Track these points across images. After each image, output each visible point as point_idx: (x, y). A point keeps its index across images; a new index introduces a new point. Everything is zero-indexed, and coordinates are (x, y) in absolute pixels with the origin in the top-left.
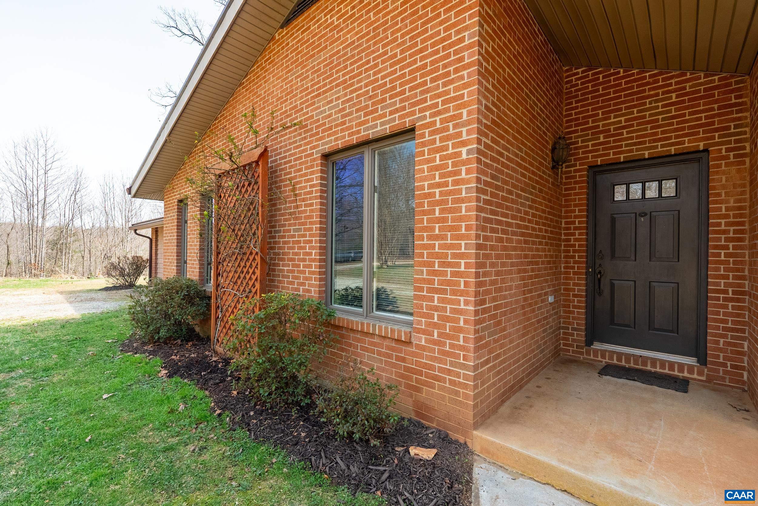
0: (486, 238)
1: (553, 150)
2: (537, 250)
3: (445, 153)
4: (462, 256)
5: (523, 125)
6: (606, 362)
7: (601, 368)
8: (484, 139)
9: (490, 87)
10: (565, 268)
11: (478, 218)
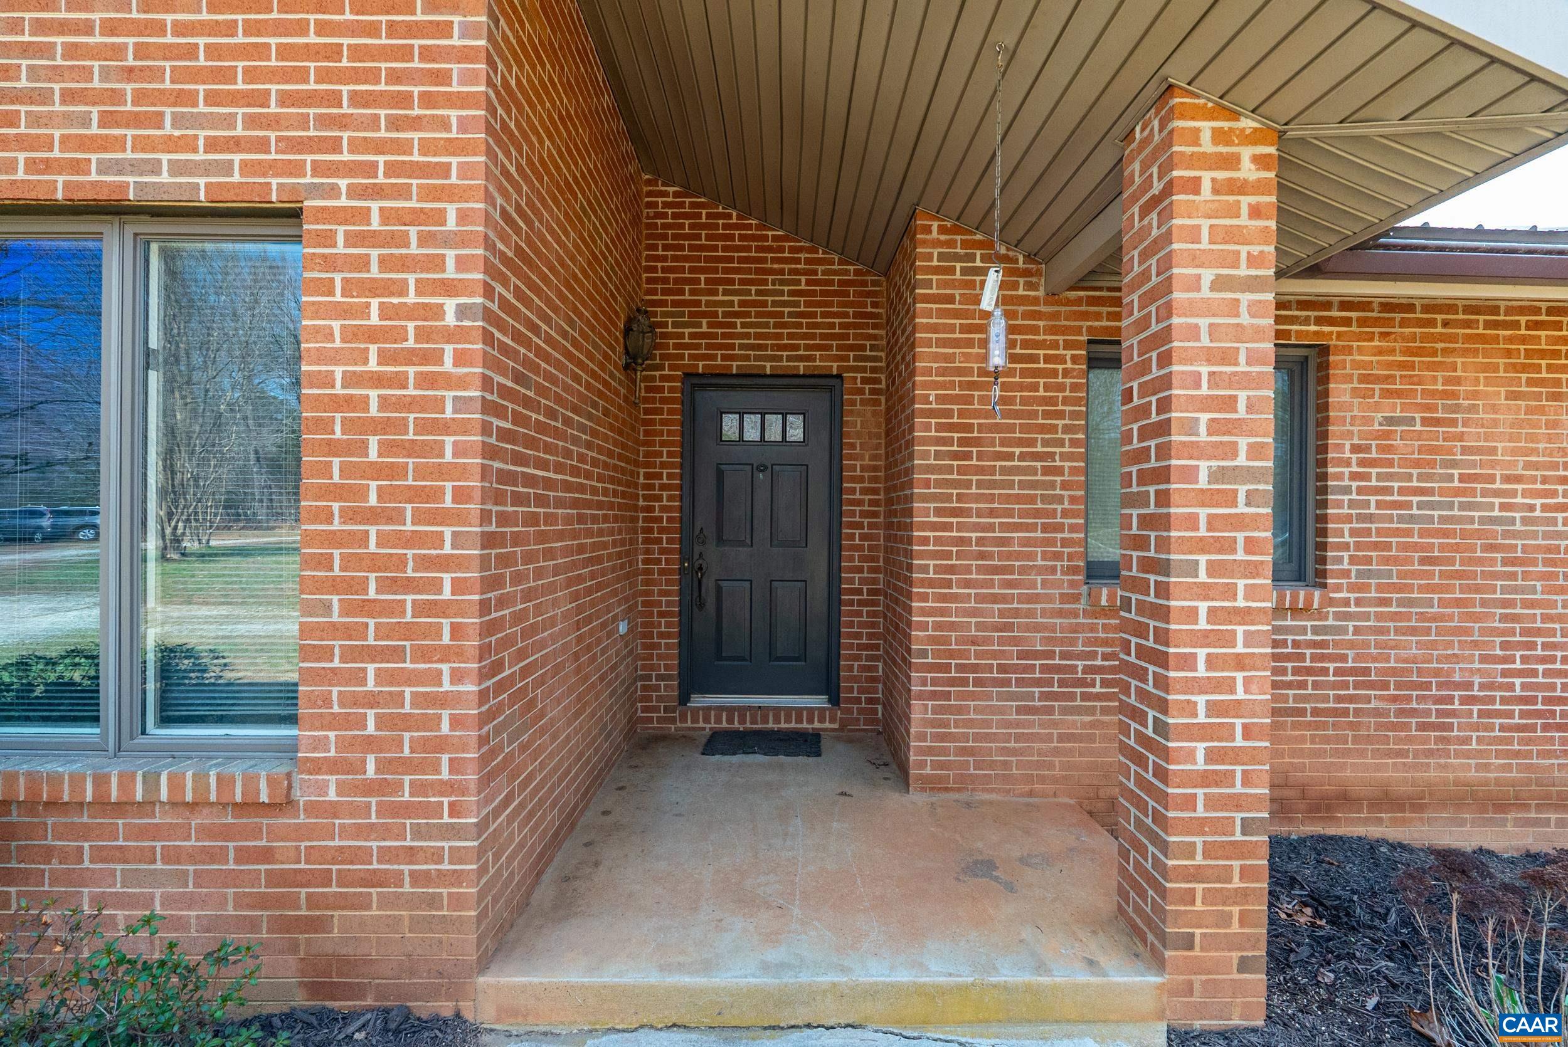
0: (504, 519)
1: (627, 331)
2: (601, 532)
3: (395, 300)
4: (445, 563)
5: (577, 271)
6: (711, 729)
7: (704, 740)
8: (499, 288)
9: (513, 170)
10: (646, 561)
11: (485, 471)
